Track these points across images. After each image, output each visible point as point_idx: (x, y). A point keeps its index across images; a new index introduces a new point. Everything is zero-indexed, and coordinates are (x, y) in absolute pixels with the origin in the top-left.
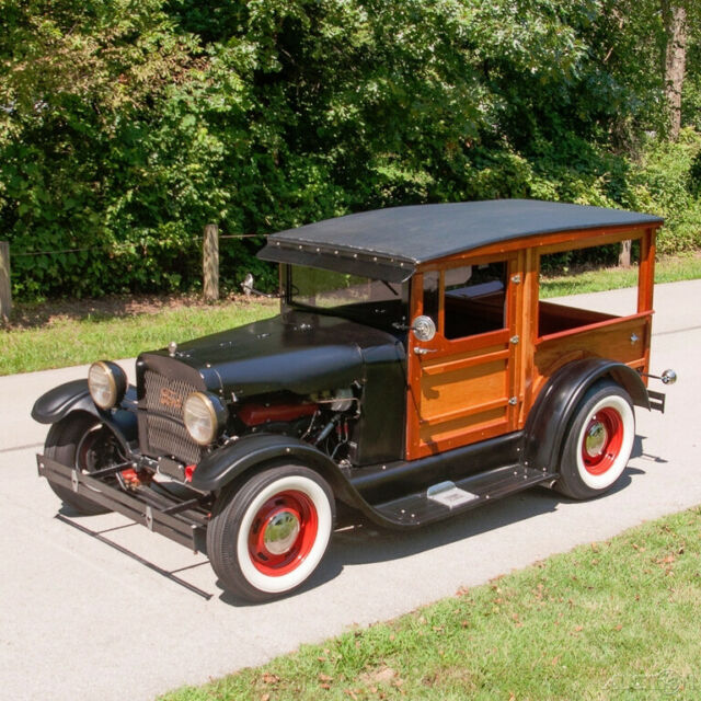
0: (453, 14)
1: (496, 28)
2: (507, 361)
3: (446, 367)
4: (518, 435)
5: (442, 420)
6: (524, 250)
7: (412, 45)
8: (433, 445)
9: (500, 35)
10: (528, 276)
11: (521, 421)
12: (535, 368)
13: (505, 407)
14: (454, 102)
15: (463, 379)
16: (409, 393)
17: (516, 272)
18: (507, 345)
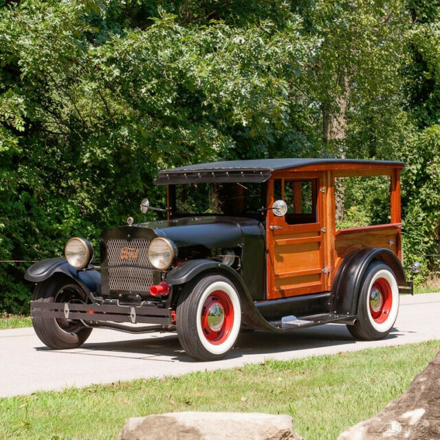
0: (192, 69)
1: (226, 81)
2: (319, 243)
3: (287, 241)
4: (329, 294)
5: (286, 276)
6: (326, 171)
7: (153, 98)
8: (282, 292)
9: (230, 85)
10: (329, 189)
11: (329, 285)
12: (335, 252)
13: (320, 274)
14: (194, 142)
15: (297, 252)
16: (267, 255)
17: (323, 186)
18: (319, 233)
